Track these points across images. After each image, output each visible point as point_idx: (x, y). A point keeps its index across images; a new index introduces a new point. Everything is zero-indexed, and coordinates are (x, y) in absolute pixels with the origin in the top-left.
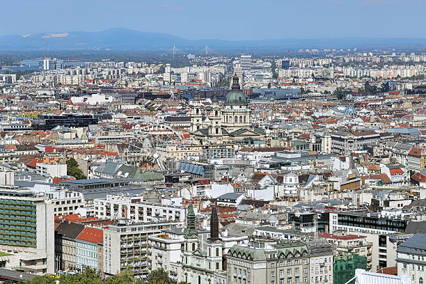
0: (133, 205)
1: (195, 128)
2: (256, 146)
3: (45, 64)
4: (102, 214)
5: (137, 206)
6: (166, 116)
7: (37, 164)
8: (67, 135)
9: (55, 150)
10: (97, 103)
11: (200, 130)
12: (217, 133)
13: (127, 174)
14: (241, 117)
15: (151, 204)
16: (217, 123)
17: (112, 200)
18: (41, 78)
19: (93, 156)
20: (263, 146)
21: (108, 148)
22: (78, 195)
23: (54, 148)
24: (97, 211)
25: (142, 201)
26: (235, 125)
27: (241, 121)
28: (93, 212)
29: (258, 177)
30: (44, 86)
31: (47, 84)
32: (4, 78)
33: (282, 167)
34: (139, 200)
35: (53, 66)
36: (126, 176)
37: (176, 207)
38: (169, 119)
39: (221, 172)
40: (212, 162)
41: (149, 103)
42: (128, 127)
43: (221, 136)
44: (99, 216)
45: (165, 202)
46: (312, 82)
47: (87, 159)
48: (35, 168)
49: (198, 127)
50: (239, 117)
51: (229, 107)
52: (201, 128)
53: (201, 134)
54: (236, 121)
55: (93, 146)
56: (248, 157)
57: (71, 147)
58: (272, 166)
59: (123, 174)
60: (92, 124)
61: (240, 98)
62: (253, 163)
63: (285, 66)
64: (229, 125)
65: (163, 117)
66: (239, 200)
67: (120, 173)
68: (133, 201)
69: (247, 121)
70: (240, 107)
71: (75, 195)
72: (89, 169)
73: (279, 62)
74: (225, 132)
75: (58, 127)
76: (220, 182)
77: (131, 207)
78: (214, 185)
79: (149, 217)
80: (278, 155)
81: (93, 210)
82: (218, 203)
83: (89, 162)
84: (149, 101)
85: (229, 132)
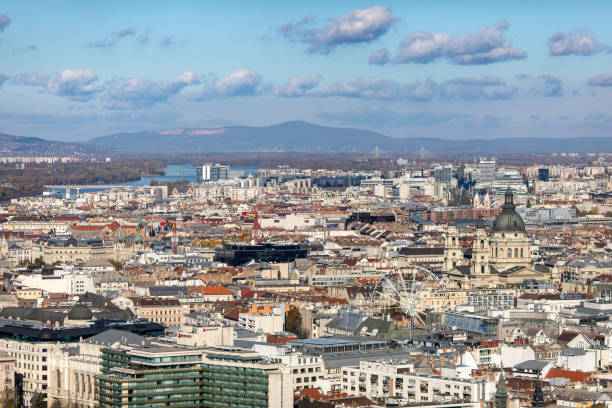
0: (400, 376)
1: (450, 266)
2: (542, 291)
3: (204, 173)
4: (353, 388)
5: (405, 377)
6: (400, 247)
7: (241, 315)
8: (266, 274)
9: (256, 295)
10: (296, 227)
11: (458, 268)
12: (483, 271)
13: (375, 331)
14: (516, 249)
15: (426, 376)
16: (483, 258)
17: (367, 368)
18: (202, 192)
19: (318, 304)
20: (552, 291)
21: (333, 293)
22: (316, 361)
23: (254, 292)
24: (345, 384)
25: (412, 370)
26: (509, 260)
27: (516, 255)
28: (339, 385)
29: (567, 337)
30: (210, 203)
31: (214, 200)
32: (152, 192)
33: (598, 324)
34: (407, 370)
35: (216, 175)
36: (375, 334)
37: (465, 381)
38: (405, 252)
39: (510, 329)
40: (495, 314)
41: (368, 228)
42: (351, 262)
43: (488, 276)
44: (349, 392)
45: (446, 372)
46: (589, 200)
47: (312, 307)
48: (237, 320)
49: (454, 264)
50: (513, 249)
51: (500, 235)
52: (458, 264)
53: (459, 273)
54: (509, 255)
55: (307, 289)
56: (544, 307)
57: (277, 290)
58: (583, 321)
59: (370, 330)
60: (299, 257)
61: (515, 222)
62: (552, 317)
63: (544, 175)
64: (499, 261)
65: (395, 248)
66: (545, 371)
67: (364, 329)
68: (400, 371)
69: (525, 254)
70: (516, 235)
71: (311, 361)
72: (315, 323)
73: (533, 170)
74: (493, 271)
75: (253, 262)
76: (511, 344)
77: (397, 379)
78: (504, 348)
79: (424, 395)
80: (587, 305)
81: (338, 383)
82: (515, 375)
83: (314, 312)
84: (367, 225)
85: (500, 271)
